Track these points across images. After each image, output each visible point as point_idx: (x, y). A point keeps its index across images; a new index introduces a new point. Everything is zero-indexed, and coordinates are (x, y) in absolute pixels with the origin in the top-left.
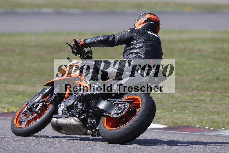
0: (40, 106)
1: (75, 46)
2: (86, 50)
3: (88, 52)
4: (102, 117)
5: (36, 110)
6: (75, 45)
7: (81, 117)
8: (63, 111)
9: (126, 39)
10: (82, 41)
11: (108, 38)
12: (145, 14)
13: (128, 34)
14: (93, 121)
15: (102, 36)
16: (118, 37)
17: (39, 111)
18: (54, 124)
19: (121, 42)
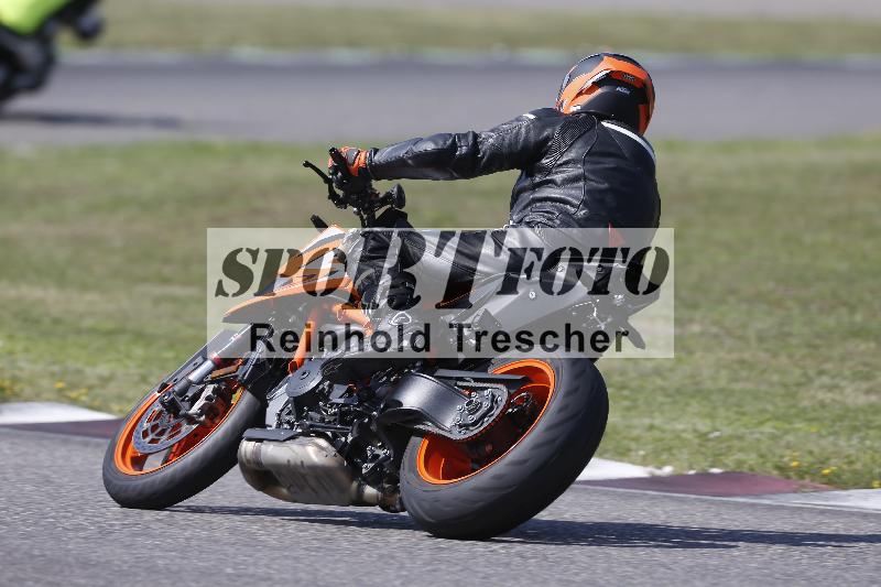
0: (208, 398)
1: (335, 173)
2: (382, 187)
3: (389, 195)
4: (414, 440)
5: (191, 412)
6: (335, 170)
7: (343, 439)
8: (284, 413)
9: (522, 148)
10: (363, 155)
11: (454, 146)
12: (598, 58)
13: (527, 132)
14: (381, 453)
15: (433, 139)
16: (489, 141)
17: (200, 415)
18: (248, 461)
19: (500, 160)
